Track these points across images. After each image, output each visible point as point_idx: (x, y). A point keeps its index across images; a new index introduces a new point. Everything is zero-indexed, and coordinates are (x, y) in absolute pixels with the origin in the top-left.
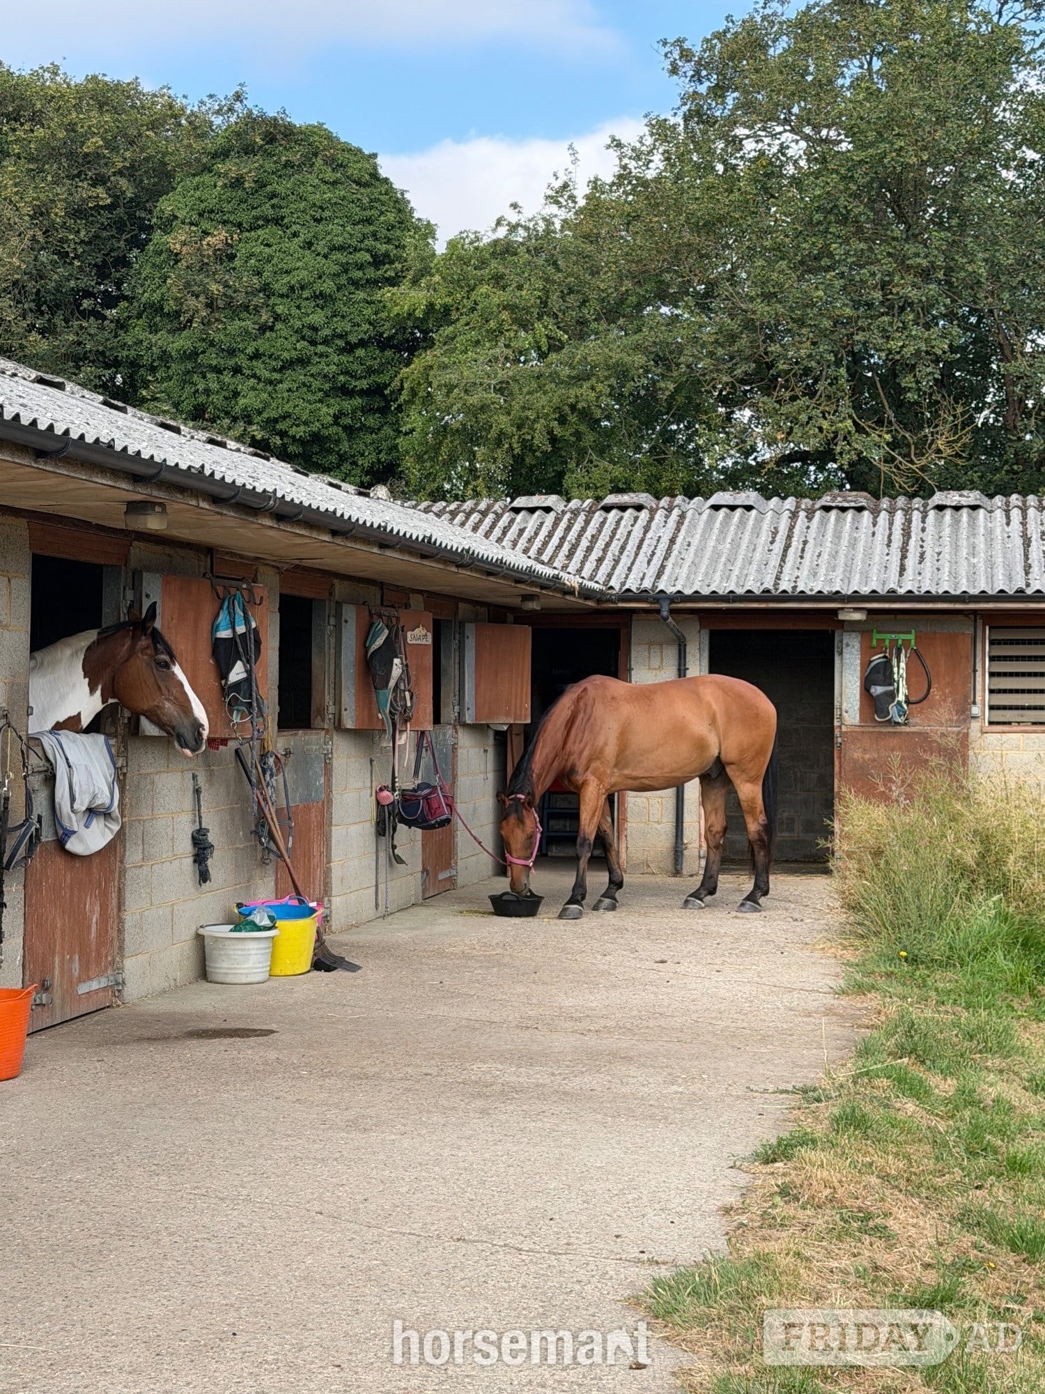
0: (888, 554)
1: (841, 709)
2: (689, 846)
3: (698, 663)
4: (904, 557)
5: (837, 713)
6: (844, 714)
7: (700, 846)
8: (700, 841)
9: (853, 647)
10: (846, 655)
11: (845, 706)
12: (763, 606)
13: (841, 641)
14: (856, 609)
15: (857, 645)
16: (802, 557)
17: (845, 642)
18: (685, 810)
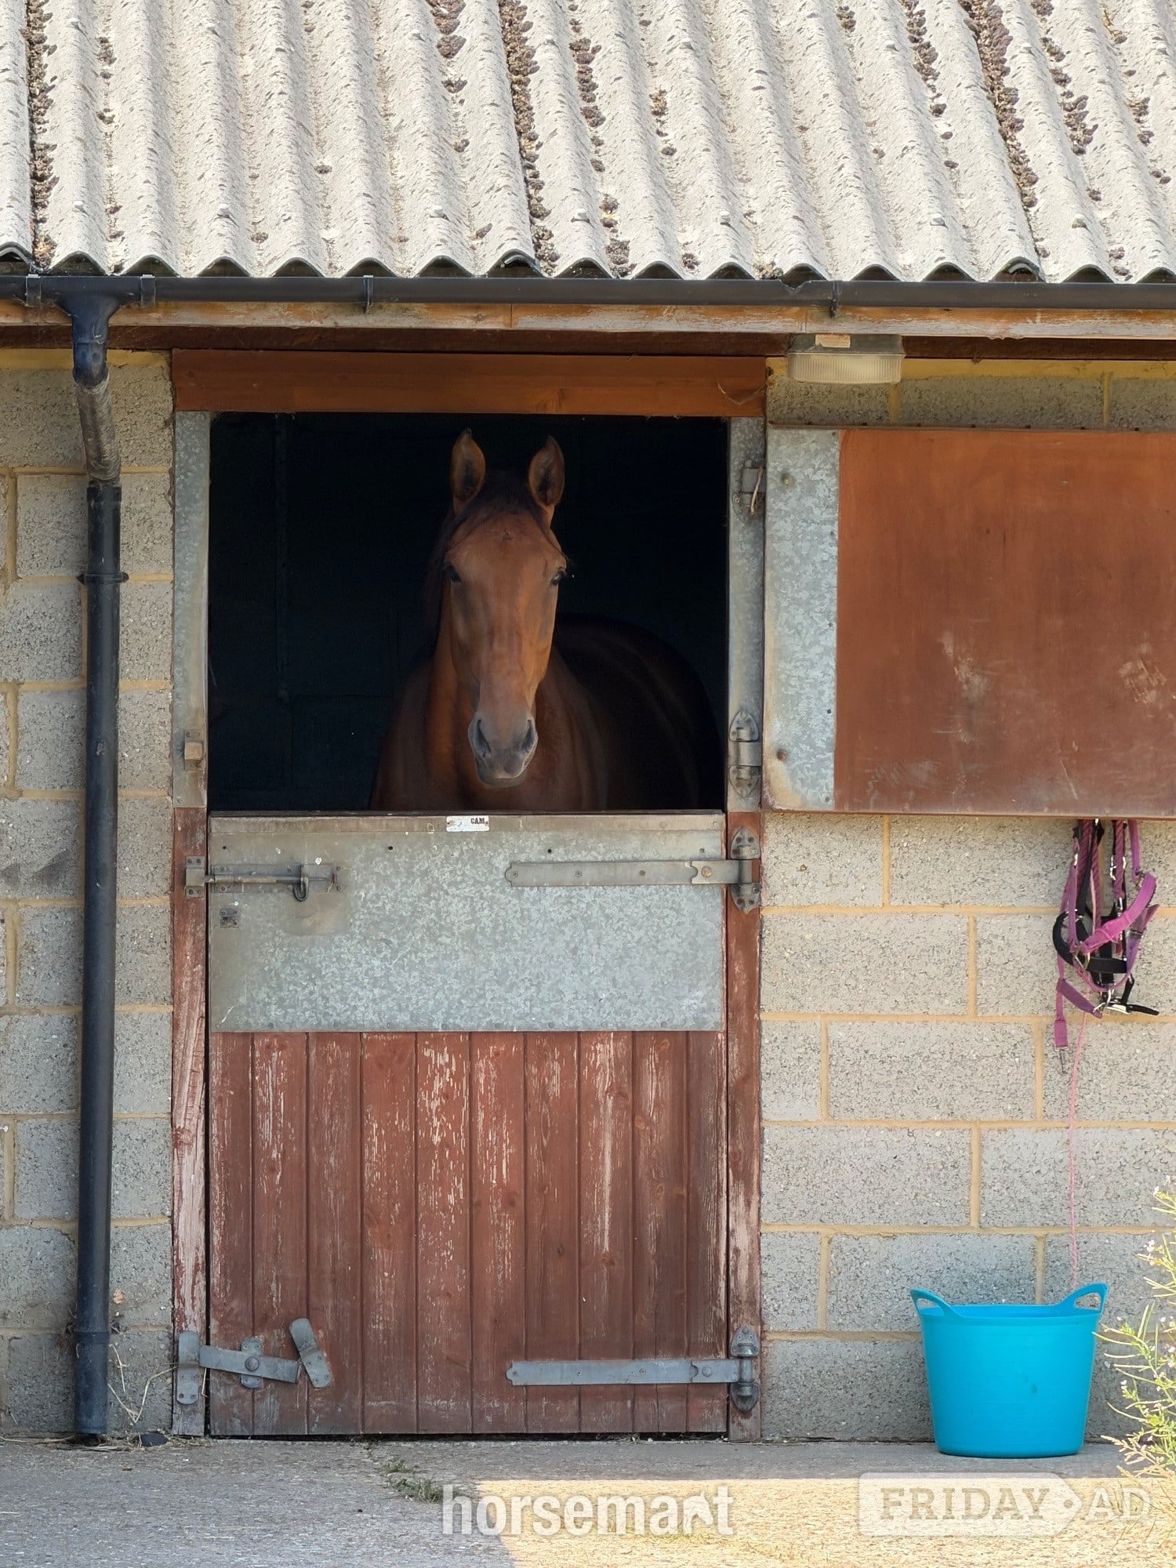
0: (938, 111)
1: (757, 740)
2: (131, 1316)
3: (164, 552)
4: (1008, 125)
5: (740, 754)
6: (773, 766)
7: (177, 1316)
8: (176, 1295)
9: (810, 488)
10: (779, 525)
11: (775, 732)
12: (493, 323)
13: (760, 463)
14: (863, 344)
15: (827, 484)
16: (594, 117)
17: (774, 466)
18: (116, 1167)
